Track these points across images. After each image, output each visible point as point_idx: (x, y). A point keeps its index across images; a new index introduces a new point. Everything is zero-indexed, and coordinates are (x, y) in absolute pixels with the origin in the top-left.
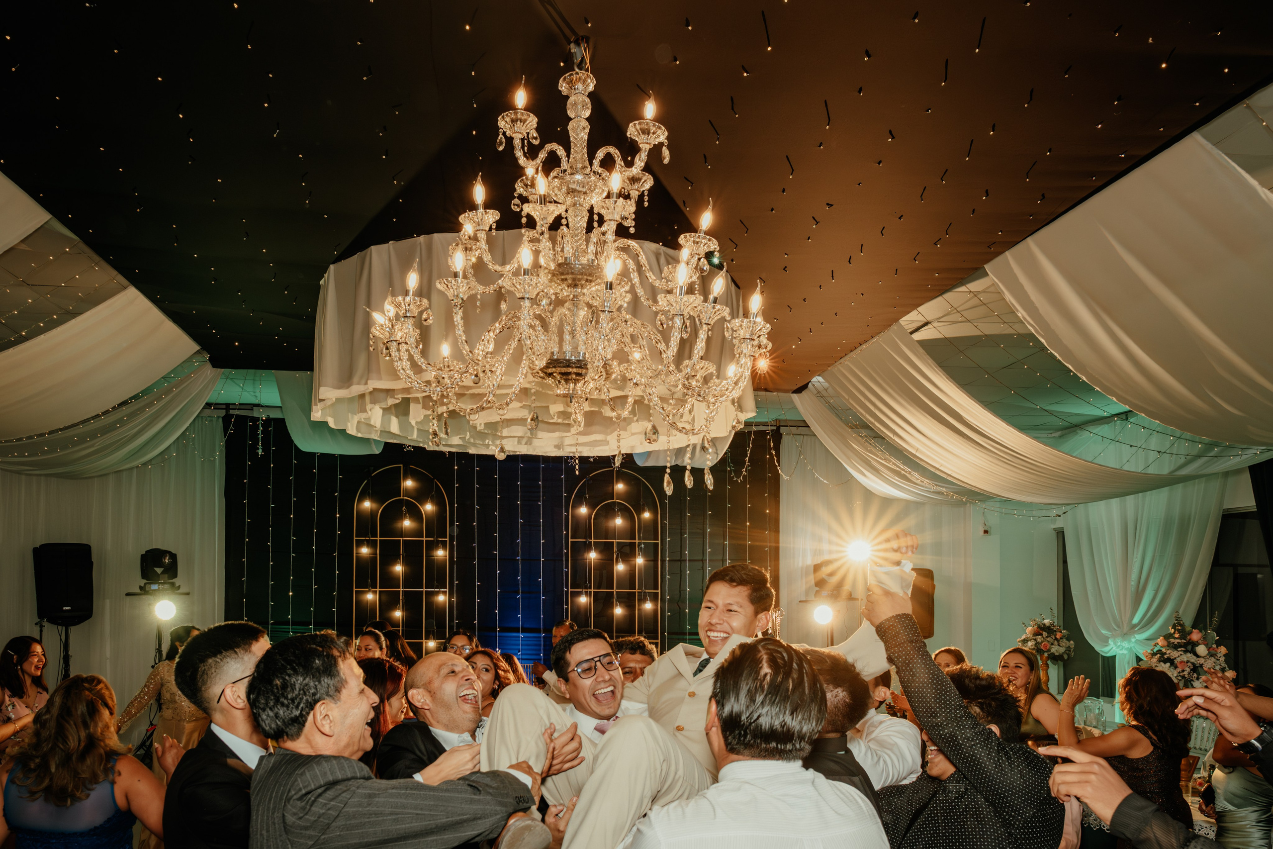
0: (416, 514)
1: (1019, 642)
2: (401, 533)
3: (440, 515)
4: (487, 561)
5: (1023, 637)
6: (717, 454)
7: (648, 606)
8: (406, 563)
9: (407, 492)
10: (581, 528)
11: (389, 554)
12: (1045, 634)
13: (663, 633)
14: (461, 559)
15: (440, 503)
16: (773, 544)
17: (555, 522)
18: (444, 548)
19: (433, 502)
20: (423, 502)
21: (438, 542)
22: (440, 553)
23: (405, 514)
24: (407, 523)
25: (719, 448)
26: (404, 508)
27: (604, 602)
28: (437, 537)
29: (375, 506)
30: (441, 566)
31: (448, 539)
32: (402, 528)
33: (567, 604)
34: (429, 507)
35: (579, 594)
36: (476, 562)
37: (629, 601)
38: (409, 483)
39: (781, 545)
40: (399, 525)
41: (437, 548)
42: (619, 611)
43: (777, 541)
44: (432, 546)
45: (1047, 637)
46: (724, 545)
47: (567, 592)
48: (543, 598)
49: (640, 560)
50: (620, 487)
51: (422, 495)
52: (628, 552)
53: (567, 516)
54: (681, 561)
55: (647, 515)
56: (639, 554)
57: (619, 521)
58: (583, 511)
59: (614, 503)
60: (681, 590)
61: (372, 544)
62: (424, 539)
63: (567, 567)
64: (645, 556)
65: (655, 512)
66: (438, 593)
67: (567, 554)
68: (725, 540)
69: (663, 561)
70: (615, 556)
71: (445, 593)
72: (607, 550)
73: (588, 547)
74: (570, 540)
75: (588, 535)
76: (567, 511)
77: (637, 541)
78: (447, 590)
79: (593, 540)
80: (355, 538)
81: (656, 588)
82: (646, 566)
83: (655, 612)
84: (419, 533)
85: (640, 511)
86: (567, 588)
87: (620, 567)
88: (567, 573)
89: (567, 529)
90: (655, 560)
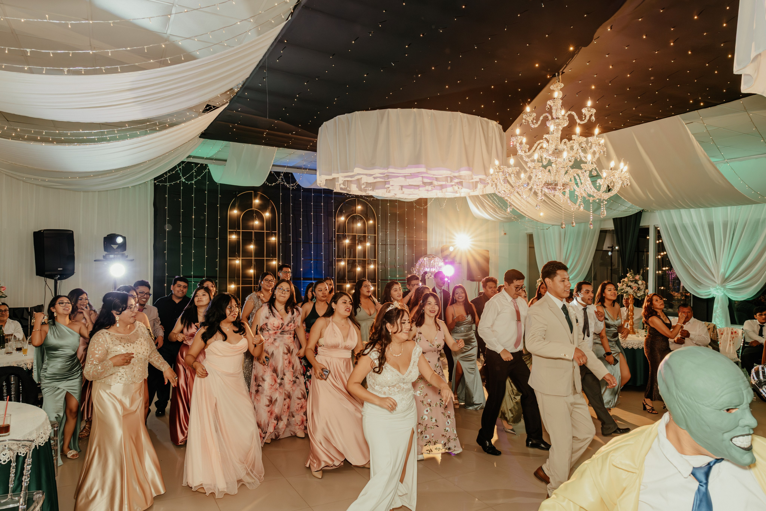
0: (261, 218)
2: (253, 228)
3: (273, 219)
4: (297, 243)
7: (372, 267)
8: (256, 244)
9: (256, 206)
10: (341, 227)
11: (247, 238)
13: (378, 280)
14: (284, 242)
15: (273, 212)
16: (425, 240)
17: (329, 225)
18: (275, 236)
19: (269, 212)
20: (264, 211)
21: (272, 233)
22: (273, 239)
23: (255, 218)
24: (257, 223)
26: (255, 214)
27: (352, 264)
28: (272, 231)
29: (239, 212)
30: (274, 245)
31: (277, 232)
32: (253, 225)
33: (335, 266)
34: (267, 215)
35: (340, 261)
36: (291, 244)
37: (364, 264)
38: (257, 201)
39: (428, 240)
40: (251, 223)
41: (272, 236)
42: (359, 269)
43: (426, 238)
44: (269, 235)
46: (404, 238)
47: (335, 259)
48: (323, 262)
49: (368, 244)
50: (359, 207)
51: (263, 207)
52: (363, 240)
53: (335, 221)
54: (386, 245)
55: (371, 222)
56: (368, 241)
57: (359, 225)
58: (342, 219)
59: (356, 215)
60: (386, 259)
61: (238, 233)
62: (265, 231)
63: (335, 247)
64: (370, 242)
65: (375, 221)
66: (272, 260)
67: (335, 240)
68: (404, 235)
69: (378, 245)
70: (357, 242)
71: (276, 260)
72: (353, 239)
73: (345, 237)
74: (336, 233)
75: (344, 231)
76: (335, 219)
77: (367, 235)
78: (277, 258)
79: (347, 234)
80: (228, 230)
81: (375, 258)
82: (371, 247)
83: (375, 270)
84: (262, 228)
85: (368, 220)
86: (335, 257)
87: (359, 248)
88: (335, 250)
89: (335, 228)
90: (375, 244)
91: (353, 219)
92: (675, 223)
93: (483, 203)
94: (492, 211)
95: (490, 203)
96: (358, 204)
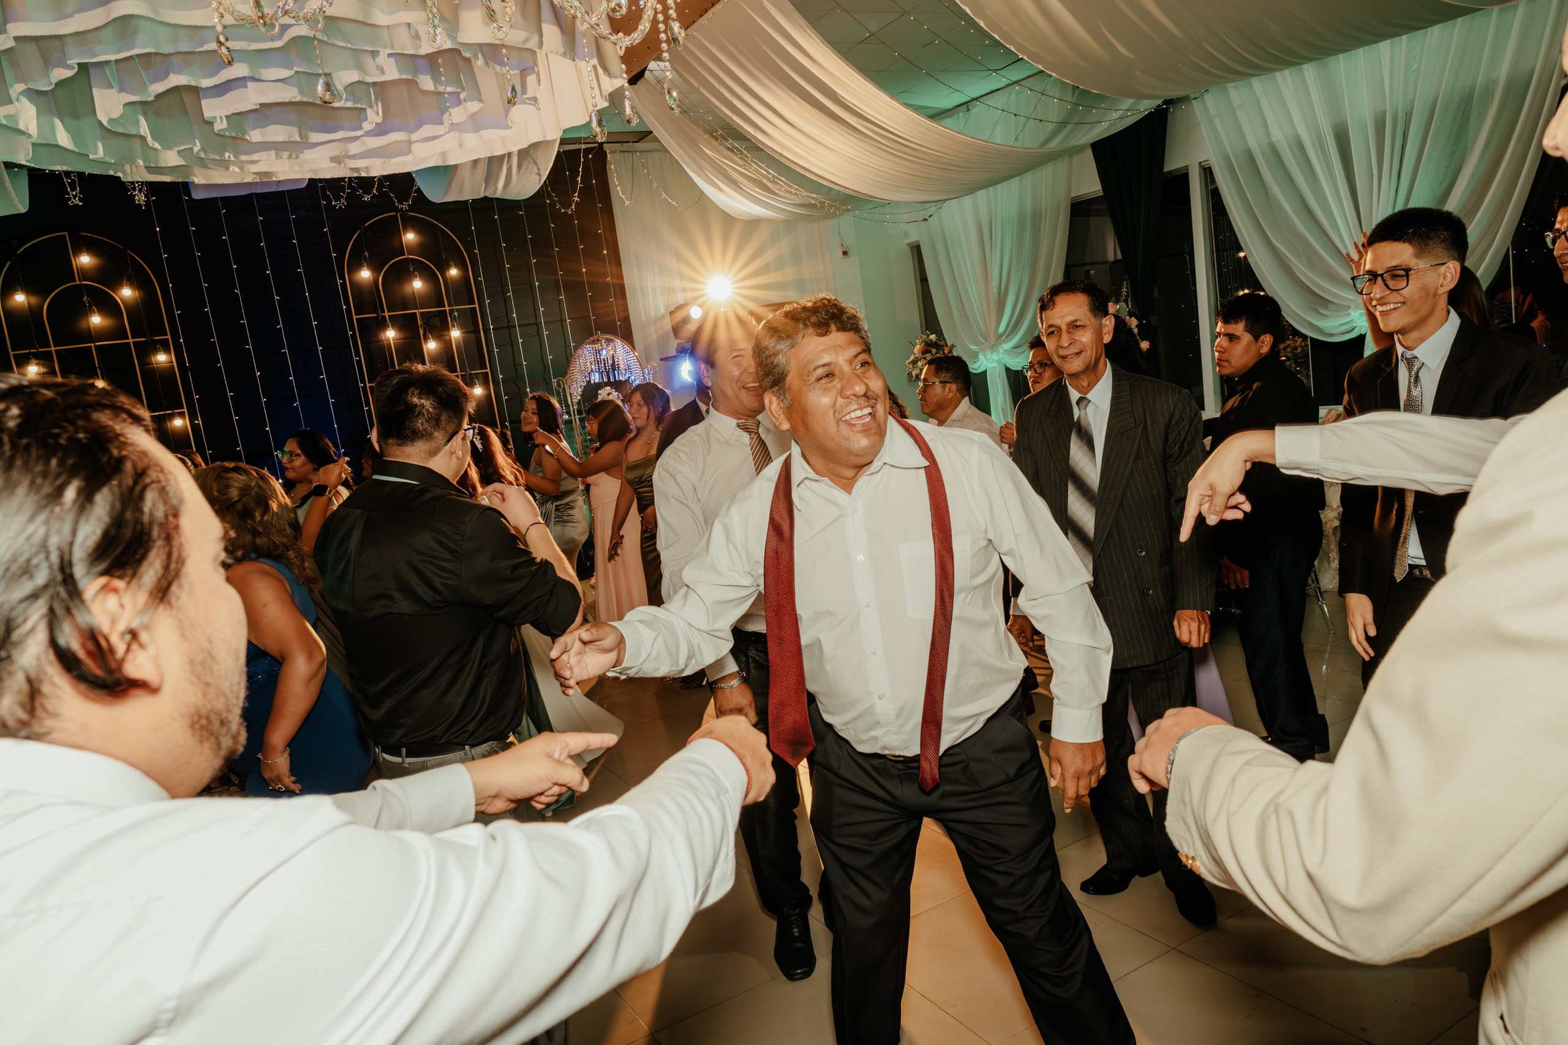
0: (109, 307)
1: (909, 363)
2: (90, 335)
3: (149, 301)
4: (238, 360)
5: (912, 358)
6: (539, 174)
8: (110, 375)
9: (84, 273)
10: (366, 298)
12: (934, 351)
14: (197, 362)
15: (143, 284)
17: (328, 296)
18: (167, 350)
19: (132, 284)
20: (116, 285)
21: (156, 342)
22: (161, 358)
23: (90, 307)
24: (96, 320)
25: (541, 168)
26: (85, 299)
28: (152, 336)
29: (34, 300)
30: (166, 374)
31: (169, 337)
32: (89, 328)
34: (127, 293)
36: (220, 364)
38: (85, 260)
40: (83, 325)
41: (156, 351)
44: (145, 350)
45: (936, 353)
46: (560, 301)
47: (364, 388)
48: (331, 401)
49: (456, 334)
50: (410, 237)
51: (111, 275)
52: (438, 326)
53: (344, 285)
54: (510, 327)
55: (454, 272)
56: (453, 326)
57: (418, 284)
58: (365, 274)
59: (408, 258)
60: (517, 365)
61: (44, 358)
62: (131, 340)
63: (357, 354)
64: (462, 327)
65: (462, 266)
66: (171, 417)
67: (354, 336)
68: (559, 294)
69: (486, 331)
70: (421, 332)
71: (182, 415)
72: (406, 324)
73: (382, 325)
74: (354, 317)
75: (377, 307)
76: (342, 277)
77: (447, 308)
78: (185, 410)
79: (387, 314)
80: (11, 353)
81: (484, 367)
82: (465, 341)
83: (488, 397)
84: (120, 333)
85: (443, 267)
86: (363, 381)
87: (431, 346)
88: (359, 362)
89: (347, 303)
90: (476, 331)
91: (401, 272)
92: (1251, 146)
93: (725, 170)
94: (756, 192)
95: (739, 165)
96: (405, 230)
